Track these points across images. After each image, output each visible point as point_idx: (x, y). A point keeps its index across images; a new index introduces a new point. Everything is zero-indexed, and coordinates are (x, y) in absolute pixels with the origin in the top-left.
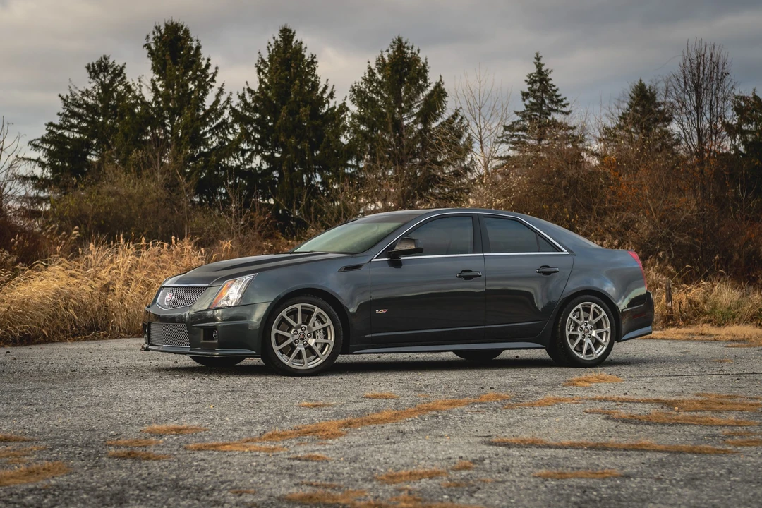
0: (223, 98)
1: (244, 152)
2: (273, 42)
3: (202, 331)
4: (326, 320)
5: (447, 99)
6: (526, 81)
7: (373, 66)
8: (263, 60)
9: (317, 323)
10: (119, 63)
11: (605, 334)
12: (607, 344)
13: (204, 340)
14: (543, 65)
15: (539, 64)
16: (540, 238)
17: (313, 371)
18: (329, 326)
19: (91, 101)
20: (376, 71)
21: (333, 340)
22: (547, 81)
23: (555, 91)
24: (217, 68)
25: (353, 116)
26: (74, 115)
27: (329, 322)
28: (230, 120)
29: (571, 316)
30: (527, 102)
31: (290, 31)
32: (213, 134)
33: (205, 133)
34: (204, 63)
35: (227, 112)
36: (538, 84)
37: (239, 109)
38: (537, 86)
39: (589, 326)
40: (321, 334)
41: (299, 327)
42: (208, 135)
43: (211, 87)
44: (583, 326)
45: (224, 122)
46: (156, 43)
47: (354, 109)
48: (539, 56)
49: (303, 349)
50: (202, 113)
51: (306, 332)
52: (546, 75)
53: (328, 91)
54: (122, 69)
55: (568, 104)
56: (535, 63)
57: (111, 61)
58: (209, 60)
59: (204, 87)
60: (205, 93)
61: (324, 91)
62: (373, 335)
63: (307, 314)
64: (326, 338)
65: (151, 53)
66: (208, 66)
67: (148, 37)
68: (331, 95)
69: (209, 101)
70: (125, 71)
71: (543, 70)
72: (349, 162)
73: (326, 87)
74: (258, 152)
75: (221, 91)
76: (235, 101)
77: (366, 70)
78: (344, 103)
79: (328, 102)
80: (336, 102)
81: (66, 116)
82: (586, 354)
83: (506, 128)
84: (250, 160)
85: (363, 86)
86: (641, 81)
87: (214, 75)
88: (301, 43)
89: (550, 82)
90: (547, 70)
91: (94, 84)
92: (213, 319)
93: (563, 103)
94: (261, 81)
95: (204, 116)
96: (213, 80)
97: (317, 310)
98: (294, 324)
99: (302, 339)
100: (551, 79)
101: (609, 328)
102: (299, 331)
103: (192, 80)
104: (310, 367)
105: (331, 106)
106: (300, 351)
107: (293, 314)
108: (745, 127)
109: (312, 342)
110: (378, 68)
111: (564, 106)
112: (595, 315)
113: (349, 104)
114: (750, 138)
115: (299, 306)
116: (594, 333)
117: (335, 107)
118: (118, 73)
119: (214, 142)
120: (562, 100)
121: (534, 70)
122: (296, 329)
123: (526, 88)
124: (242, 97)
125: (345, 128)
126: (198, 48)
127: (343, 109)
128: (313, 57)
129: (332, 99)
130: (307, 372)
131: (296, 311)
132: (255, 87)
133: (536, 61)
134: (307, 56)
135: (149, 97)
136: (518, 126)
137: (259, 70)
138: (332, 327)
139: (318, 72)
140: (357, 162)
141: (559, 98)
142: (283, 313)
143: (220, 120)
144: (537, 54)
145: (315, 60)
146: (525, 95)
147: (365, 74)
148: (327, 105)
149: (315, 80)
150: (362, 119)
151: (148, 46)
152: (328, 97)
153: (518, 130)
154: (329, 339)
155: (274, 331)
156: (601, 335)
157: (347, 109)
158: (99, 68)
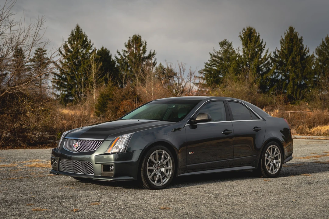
0: (268, 54)
1: (275, 73)
2: (286, 32)
7: (324, 40)
8: (282, 39)
10: (230, 42)
19: (220, 56)
20: (325, 42)
24: (266, 43)
25: (317, 59)
26: (214, 60)
28: (270, 62)
31: (293, 28)
32: (264, 67)
33: (261, 67)
34: (261, 41)
35: (269, 59)
37: (274, 57)
42: (263, 67)
43: (263, 50)
45: (268, 62)
46: (243, 35)
47: (317, 56)
50: (260, 59)
53: (307, 50)
54: (231, 44)
57: (227, 41)
58: (262, 40)
59: (261, 50)
60: (261, 52)
61: (305, 50)
65: (242, 39)
66: (262, 42)
67: (240, 33)
68: (308, 51)
69: (263, 55)
70: (232, 44)
72: (315, 76)
73: (306, 48)
74: (281, 73)
75: (267, 51)
76: (272, 54)
77: (321, 42)
78: (313, 54)
79: (307, 54)
80: (310, 54)
81: (211, 61)
84: (278, 76)
85: (320, 48)
87: (265, 45)
88: (297, 33)
91: (221, 49)
94: (282, 47)
95: (261, 61)
96: (264, 47)
103: (257, 47)
105: (308, 55)
110: (326, 41)
113: (315, 55)
117: (310, 56)
118: (230, 45)
119: (265, 69)
124: (275, 53)
125: (313, 63)
126: (259, 36)
127: (313, 56)
128: (301, 37)
129: (308, 52)
132: (279, 49)
134: (299, 37)
135: (241, 53)
137: (281, 43)
139: (303, 43)
140: (318, 76)
143: (267, 62)
145: (302, 38)
147: (321, 43)
148: (306, 55)
149: (302, 46)
150: (320, 61)
151: (240, 36)
152: (307, 52)
157: (314, 56)
158: (223, 44)
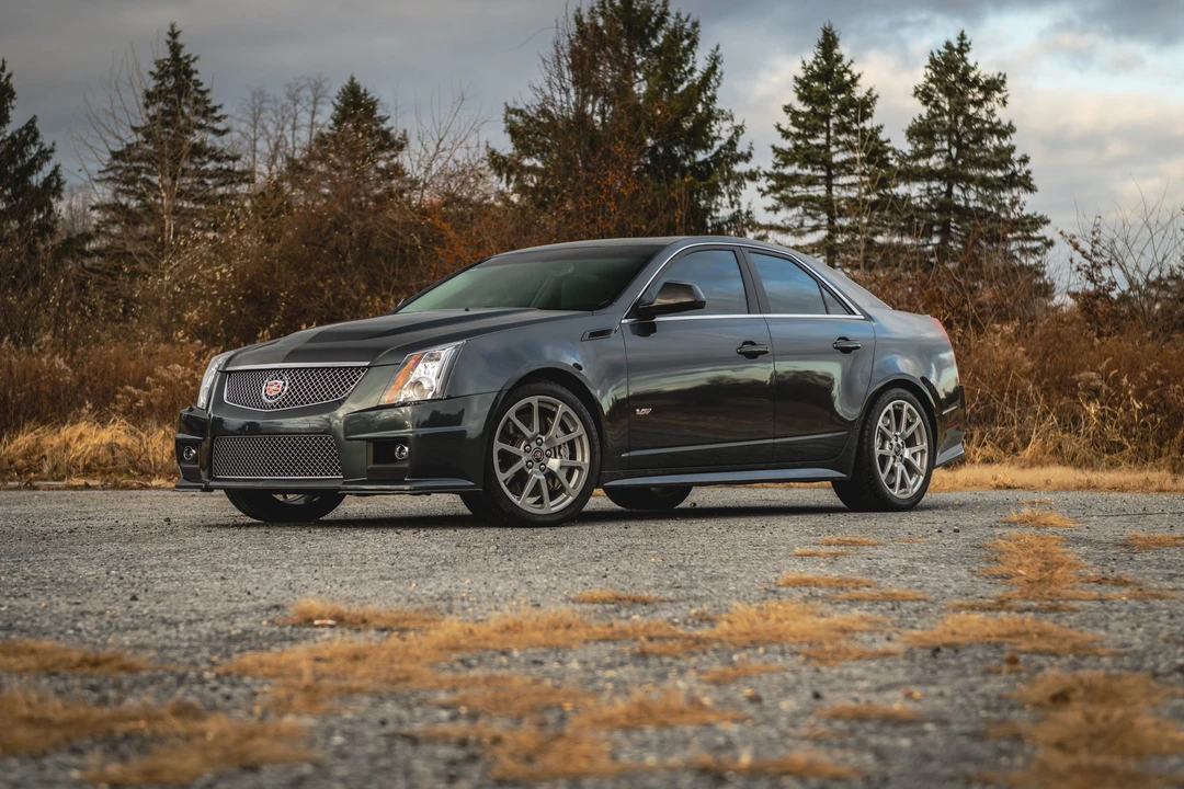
3: (371, 445)
4: (575, 425)
5: (14, 103)
6: (151, 73)
9: (560, 433)
11: (919, 454)
12: (924, 472)
13: (374, 463)
14: (182, 46)
15: (175, 44)
16: (824, 290)
17: (560, 516)
18: (580, 437)
21: (587, 460)
22: (189, 73)
23: (203, 93)
27: (580, 430)
29: (880, 423)
30: (152, 111)
36: (173, 80)
38: (171, 82)
39: (900, 441)
40: (565, 451)
41: (535, 438)
44: (893, 442)
48: (176, 30)
49: (542, 477)
51: (544, 447)
52: (187, 64)
55: (225, 117)
56: (168, 42)
62: (633, 453)
63: (547, 414)
64: (573, 456)
71: (181, 56)
82: (900, 489)
83: (116, 155)
86: (352, 79)
89: (195, 77)
90: (187, 57)
92: (396, 424)
93: (216, 115)
97: (562, 408)
98: (528, 434)
99: (538, 460)
100: (196, 72)
101: (925, 444)
102: (534, 445)
104: (554, 509)
106: (539, 480)
107: (525, 414)
108: (527, 162)
109: (554, 464)
111: (218, 119)
112: (909, 424)
114: (532, 181)
115: (534, 400)
116: (907, 454)
120: (214, 110)
121: (166, 54)
122: (529, 441)
123: (152, 84)
130: (548, 519)
131: (529, 408)
133: (169, 38)
136: (136, 153)
138: (585, 438)
141: (210, 105)
142: (511, 413)
144: (172, 27)
146: (150, 97)
153: (139, 159)
154: (579, 459)
155: (498, 446)
156: (914, 455)
